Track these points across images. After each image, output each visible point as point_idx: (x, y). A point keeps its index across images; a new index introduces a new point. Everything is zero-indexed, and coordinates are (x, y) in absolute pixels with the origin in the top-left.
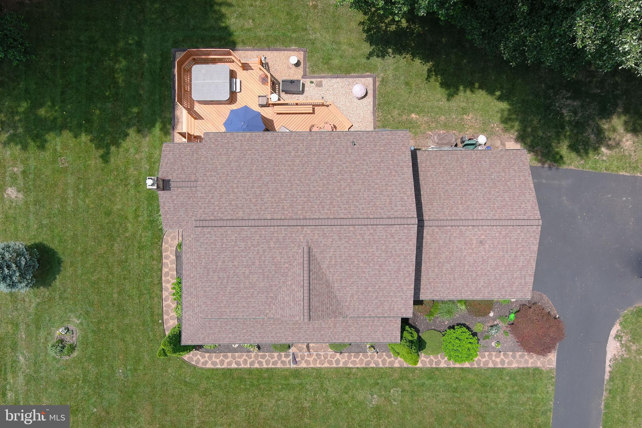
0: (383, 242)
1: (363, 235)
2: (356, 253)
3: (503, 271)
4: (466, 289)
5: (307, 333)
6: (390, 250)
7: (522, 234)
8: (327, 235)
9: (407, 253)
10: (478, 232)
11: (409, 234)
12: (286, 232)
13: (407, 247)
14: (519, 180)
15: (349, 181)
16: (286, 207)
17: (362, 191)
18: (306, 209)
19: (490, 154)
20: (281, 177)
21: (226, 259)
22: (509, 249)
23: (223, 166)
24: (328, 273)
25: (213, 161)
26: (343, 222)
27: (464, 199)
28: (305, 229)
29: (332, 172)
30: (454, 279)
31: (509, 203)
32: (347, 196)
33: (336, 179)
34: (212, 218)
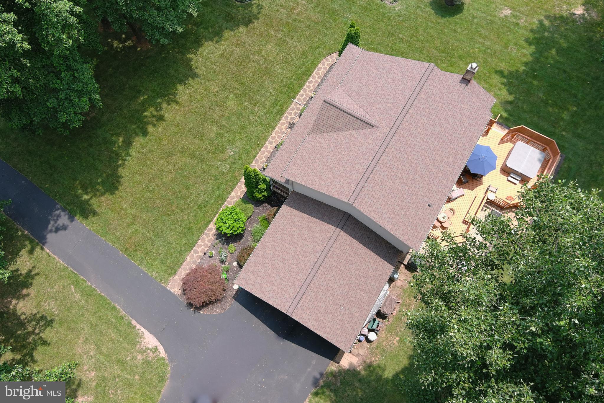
0: (348, 175)
1: (362, 164)
2: (351, 156)
3: (267, 271)
4: (271, 239)
5: (308, 118)
6: (339, 178)
7: (287, 296)
8: (375, 142)
10: (309, 264)
11: (343, 195)
12: (393, 117)
13: (334, 190)
14: (328, 326)
15: (404, 181)
16: (411, 126)
17: (392, 184)
18: (402, 138)
20: (433, 139)
21: (396, 75)
22: (282, 282)
23: (462, 109)
24: (347, 133)
25: (468, 105)
26: (379, 155)
27: (339, 272)
28: (388, 129)
29: (417, 175)
30: (283, 233)
31: (316, 302)
32: (395, 171)
33: (411, 174)
34: (430, 77)
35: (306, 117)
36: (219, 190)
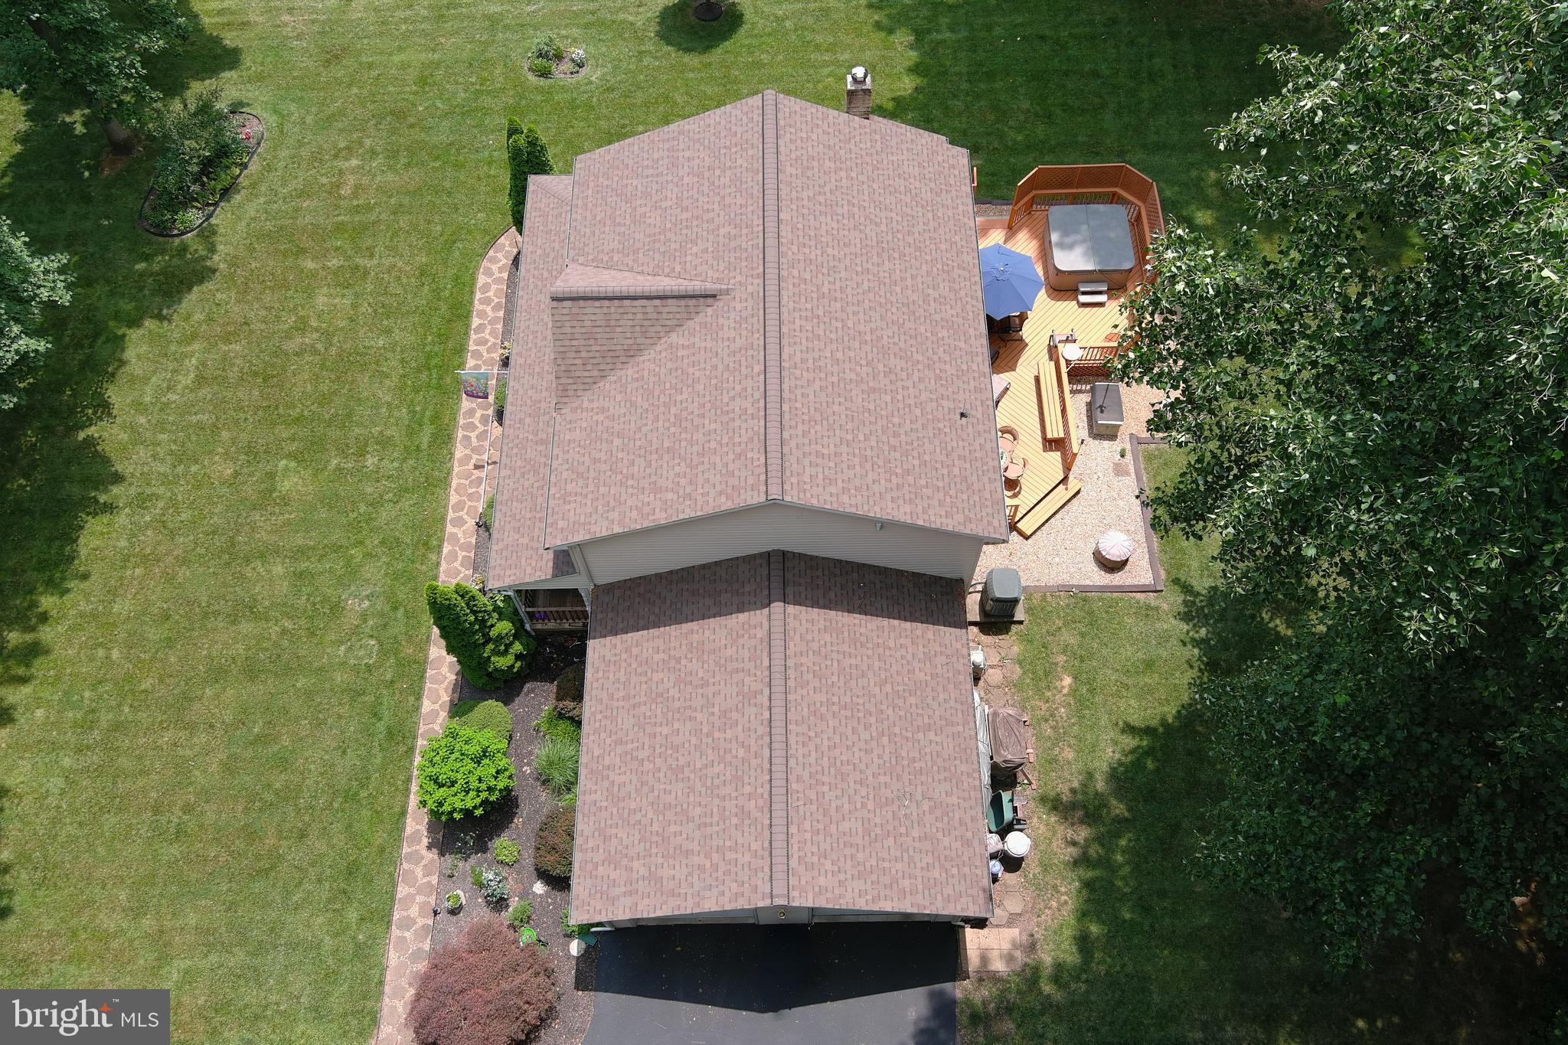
0: (725, 440)
1: (743, 394)
2: (702, 392)
3: (649, 828)
4: (608, 741)
6: (706, 460)
7: (747, 857)
8: (744, 326)
9: (699, 497)
10: (753, 736)
11: (742, 491)
12: (750, 250)
13: (712, 493)
14: (900, 874)
15: (871, 384)
16: (807, 251)
17: (848, 404)
18: (803, 286)
19: (973, 813)
20: (875, 257)
21: (697, 161)
22: (709, 830)
23: (896, 165)
24: (658, 348)
25: (905, 152)
26: (773, 348)
27: (843, 712)
28: (756, 281)
29: (892, 357)
30: (634, 707)
31: (833, 827)
32: (836, 371)
33: (876, 361)
34: (782, 123)
35: (521, 392)
36: (380, 719)
